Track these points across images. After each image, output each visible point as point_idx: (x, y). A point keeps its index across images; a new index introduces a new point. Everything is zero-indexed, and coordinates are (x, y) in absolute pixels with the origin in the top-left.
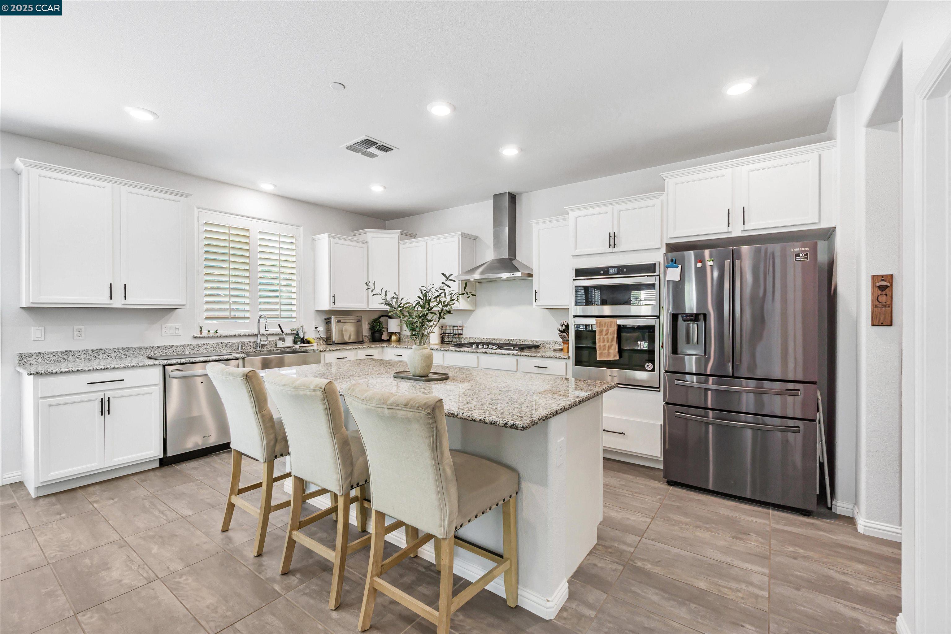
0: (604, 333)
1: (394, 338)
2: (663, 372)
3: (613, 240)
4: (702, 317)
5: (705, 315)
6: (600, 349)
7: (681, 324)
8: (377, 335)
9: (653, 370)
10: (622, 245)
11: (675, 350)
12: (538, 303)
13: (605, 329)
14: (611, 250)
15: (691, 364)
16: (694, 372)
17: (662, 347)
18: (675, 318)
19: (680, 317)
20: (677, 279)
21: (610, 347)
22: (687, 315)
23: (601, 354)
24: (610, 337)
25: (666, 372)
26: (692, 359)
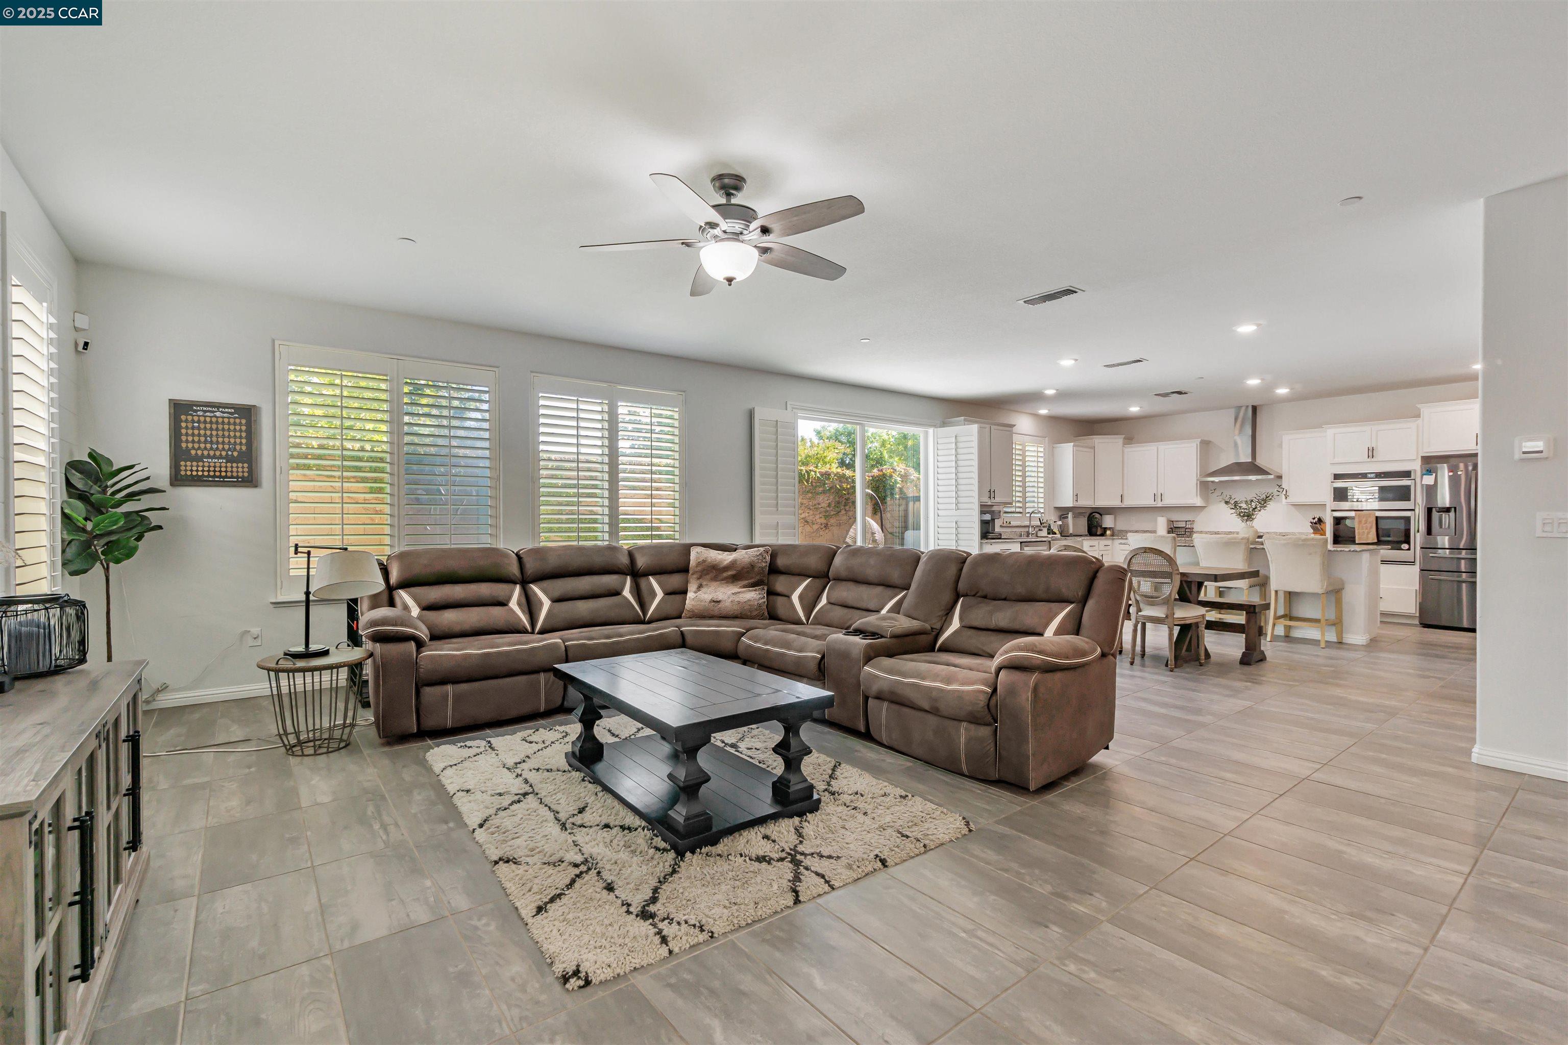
0: (1363, 522)
1: (1108, 532)
2: (1418, 548)
3: (1371, 453)
4: (1453, 509)
5: (1455, 508)
6: (1359, 534)
7: (1435, 515)
8: (1094, 530)
9: (1409, 549)
10: (1379, 456)
11: (1429, 531)
12: (1289, 500)
13: (1364, 519)
14: (1369, 460)
15: (1444, 541)
16: (1447, 547)
17: (1418, 531)
18: (1429, 511)
19: (1434, 510)
20: (1432, 483)
21: (1368, 533)
22: (1440, 508)
23: (1360, 539)
24: (1369, 525)
25: (1421, 548)
26: (1444, 539)
